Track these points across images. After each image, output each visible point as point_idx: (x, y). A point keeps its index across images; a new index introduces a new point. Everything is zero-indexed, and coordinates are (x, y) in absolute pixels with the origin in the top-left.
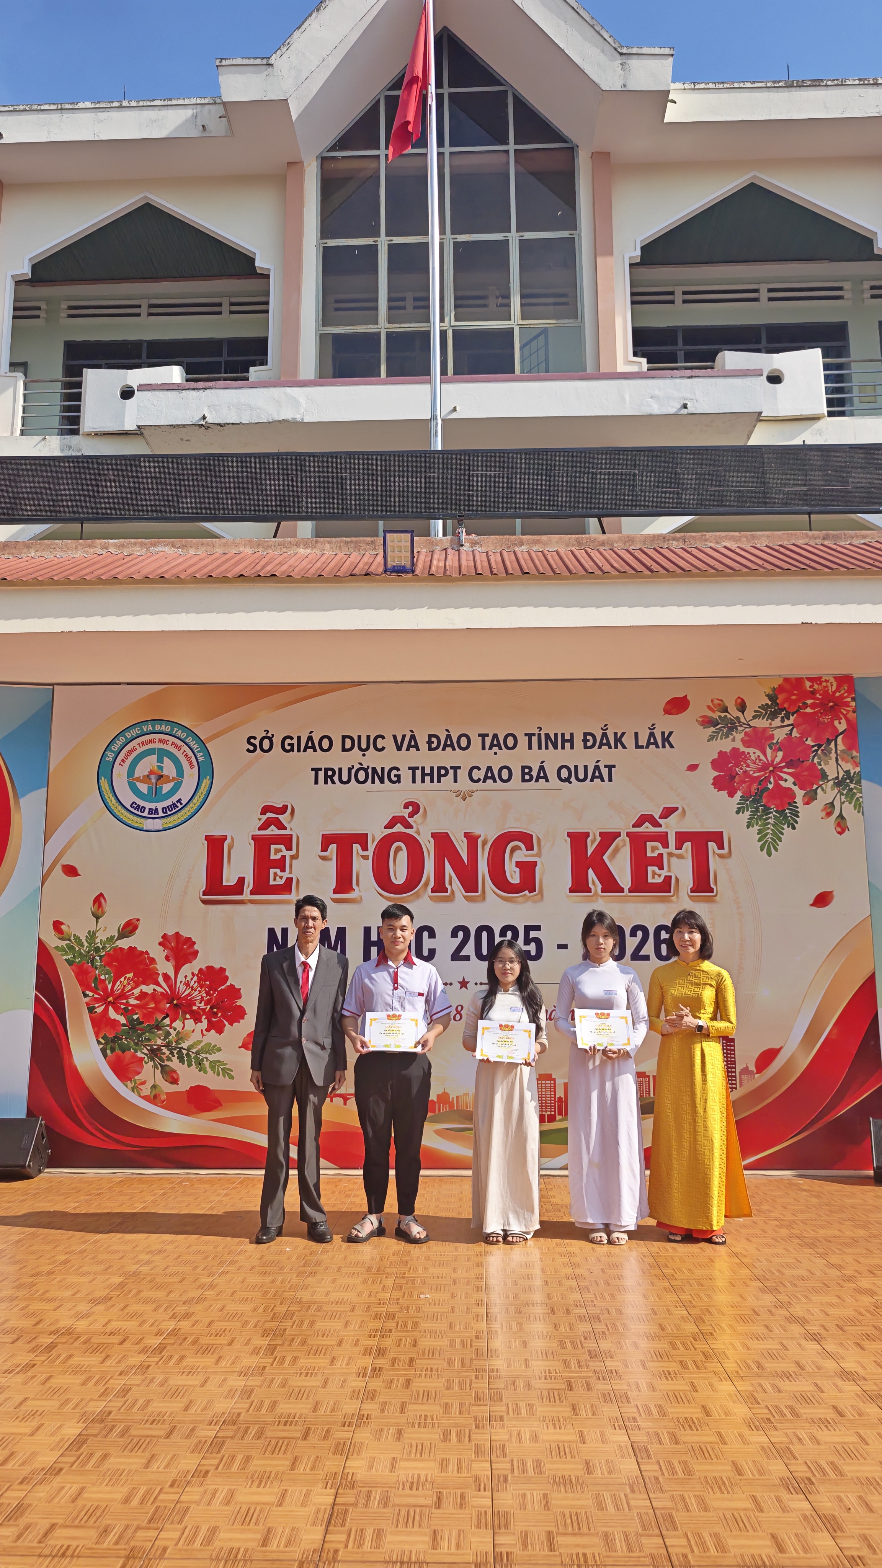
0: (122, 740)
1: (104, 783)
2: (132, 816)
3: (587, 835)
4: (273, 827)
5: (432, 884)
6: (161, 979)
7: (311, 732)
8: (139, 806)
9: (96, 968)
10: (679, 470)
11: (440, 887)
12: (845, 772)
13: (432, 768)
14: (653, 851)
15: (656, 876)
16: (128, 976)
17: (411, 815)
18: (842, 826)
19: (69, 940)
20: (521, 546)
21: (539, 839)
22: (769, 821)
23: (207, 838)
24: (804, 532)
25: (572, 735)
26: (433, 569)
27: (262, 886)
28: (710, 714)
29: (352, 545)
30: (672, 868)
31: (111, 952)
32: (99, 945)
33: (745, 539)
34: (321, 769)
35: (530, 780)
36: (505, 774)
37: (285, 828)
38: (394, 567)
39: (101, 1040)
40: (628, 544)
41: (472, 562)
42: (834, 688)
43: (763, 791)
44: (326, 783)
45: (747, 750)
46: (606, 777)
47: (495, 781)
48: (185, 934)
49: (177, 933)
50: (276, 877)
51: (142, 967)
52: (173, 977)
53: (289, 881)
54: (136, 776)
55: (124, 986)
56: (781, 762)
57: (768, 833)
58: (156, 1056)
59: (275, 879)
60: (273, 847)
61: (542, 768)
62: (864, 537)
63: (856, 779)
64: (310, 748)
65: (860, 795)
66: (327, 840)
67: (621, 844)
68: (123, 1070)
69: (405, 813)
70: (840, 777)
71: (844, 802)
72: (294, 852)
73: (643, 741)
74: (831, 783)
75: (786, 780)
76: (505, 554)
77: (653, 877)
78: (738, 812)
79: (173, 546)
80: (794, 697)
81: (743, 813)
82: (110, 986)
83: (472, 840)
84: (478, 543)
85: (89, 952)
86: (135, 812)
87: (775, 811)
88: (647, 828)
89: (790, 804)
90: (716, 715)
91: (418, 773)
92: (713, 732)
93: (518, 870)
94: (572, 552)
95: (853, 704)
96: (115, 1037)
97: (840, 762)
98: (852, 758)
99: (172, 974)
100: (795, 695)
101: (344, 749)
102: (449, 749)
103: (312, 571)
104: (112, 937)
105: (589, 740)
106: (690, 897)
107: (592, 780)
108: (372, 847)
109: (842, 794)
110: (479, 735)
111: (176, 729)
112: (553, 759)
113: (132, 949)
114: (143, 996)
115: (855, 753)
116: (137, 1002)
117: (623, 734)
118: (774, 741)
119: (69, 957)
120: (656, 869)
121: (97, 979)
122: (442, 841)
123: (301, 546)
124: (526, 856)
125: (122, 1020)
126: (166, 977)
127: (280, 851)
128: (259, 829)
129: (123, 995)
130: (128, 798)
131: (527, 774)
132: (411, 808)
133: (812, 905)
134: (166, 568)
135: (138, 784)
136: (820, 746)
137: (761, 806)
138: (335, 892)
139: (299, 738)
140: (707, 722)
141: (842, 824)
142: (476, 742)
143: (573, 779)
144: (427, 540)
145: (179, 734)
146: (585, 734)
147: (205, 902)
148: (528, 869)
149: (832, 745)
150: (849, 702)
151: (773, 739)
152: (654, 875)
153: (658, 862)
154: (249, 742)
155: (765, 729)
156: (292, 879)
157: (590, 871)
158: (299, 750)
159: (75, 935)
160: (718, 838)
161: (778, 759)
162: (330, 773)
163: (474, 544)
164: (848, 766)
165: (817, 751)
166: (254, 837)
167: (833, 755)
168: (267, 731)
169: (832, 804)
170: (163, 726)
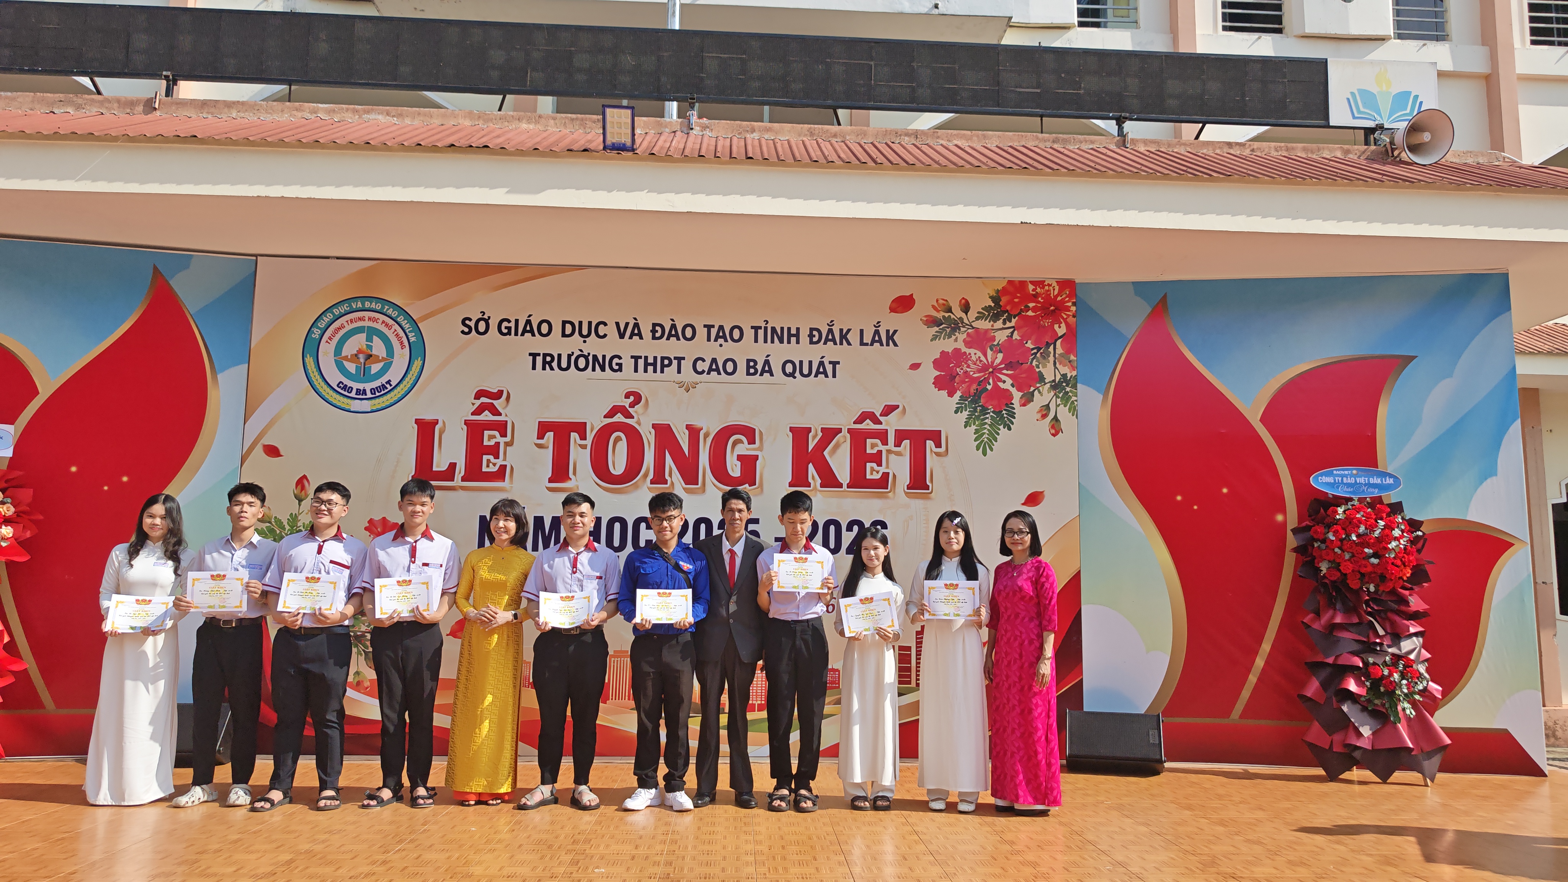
0: (329, 317)
1: (310, 360)
2: (338, 397)
3: (809, 430)
4: (487, 412)
5: (651, 476)
7: (530, 316)
8: (346, 386)
10: (914, 64)
11: (659, 476)
12: (1061, 375)
13: (655, 358)
14: (872, 447)
15: (874, 472)
17: (632, 405)
18: (1056, 428)
19: (270, 522)
20: (752, 133)
21: (761, 433)
22: (986, 421)
23: (417, 421)
24: (1034, 134)
25: (798, 329)
26: (657, 149)
27: (474, 473)
28: (934, 314)
29: (578, 122)
30: (890, 465)
33: (976, 138)
34: (539, 355)
35: (755, 373)
36: (730, 367)
37: (500, 414)
38: (613, 144)
40: (860, 138)
41: (699, 145)
42: (1056, 292)
43: (982, 392)
44: (544, 368)
45: (968, 351)
46: (830, 373)
47: (719, 373)
48: (392, 519)
49: (384, 518)
50: (489, 464)
53: (503, 468)
54: (343, 354)
56: (1000, 364)
57: (984, 433)
59: (488, 466)
60: (487, 433)
61: (767, 362)
62: (1092, 142)
63: (1072, 382)
64: (528, 332)
65: (1074, 398)
66: (544, 428)
67: (842, 440)
69: (626, 403)
70: (1057, 380)
71: (1060, 404)
72: (508, 439)
73: (867, 339)
74: (1048, 385)
75: (1004, 382)
76: (735, 140)
77: (872, 474)
78: (956, 412)
79: (388, 114)
80: (1016, 300)
81: (961, 413)
83: (694, 432)
84: (708, 127)
86: (342, 392)
87: (992, 412)
88: (868, 425)
89: (1007, 405)
90: (940, 315)
91: (641, 362)
92: (937, 332)
93: (739, 463)
94: (803, 141)
95: (1073, 309)
97: (1058, 365)
98: (1070, 362)
100: (1017, 297)
101: (564, 335)
102: (673, 339)
103: (529, 144)
105: (815, 336)
106: (906, 493)
107: (816, 376)
108: (590, 436)
109: (1058, 397)
110: (705, 326)
111: (387, 307)
112: (779, 353)
115: (1072, 357)
117: (849, 330)
118: (995, 343)
120: (874, 465)
122: (664, 432)
123: (524, 121)
124: (747, 449)
127: (494, 437)
128: (473, 414)
130: (334, 377)
131: (752, 367)
132: (632, 398)
134: (375, 135)
135: (346, 363)
136: (1039, 349)
137: (979, 406)
138: (550, 481)
139: (517, 321)
140: (931, 322)
141: (1056, 426)
142: (702, 332)
143: (797, 374)
144: (658, 121)
145: (390, 312)
146: (812, 330)
148: (749, 463)
149: (1051, 349)
150: (1070, 307)
151: (994, 341)
152: (873, 472)
153: (877, 458)
154: (463, 323)
155: (987, 331)
156: (506, 466)
157: (811, 466)
158: (516, 334)
159: (276, 517)
160: (935, 436)
161: (998, 361)
162: (548, 359)
163: (704, 128)
164: (1065, 370)
165: (1036, 354)
166: (467, 423)
167: (1051, 359)
168: (484, 313)
169: (1048, 406)
170: (374, 303)
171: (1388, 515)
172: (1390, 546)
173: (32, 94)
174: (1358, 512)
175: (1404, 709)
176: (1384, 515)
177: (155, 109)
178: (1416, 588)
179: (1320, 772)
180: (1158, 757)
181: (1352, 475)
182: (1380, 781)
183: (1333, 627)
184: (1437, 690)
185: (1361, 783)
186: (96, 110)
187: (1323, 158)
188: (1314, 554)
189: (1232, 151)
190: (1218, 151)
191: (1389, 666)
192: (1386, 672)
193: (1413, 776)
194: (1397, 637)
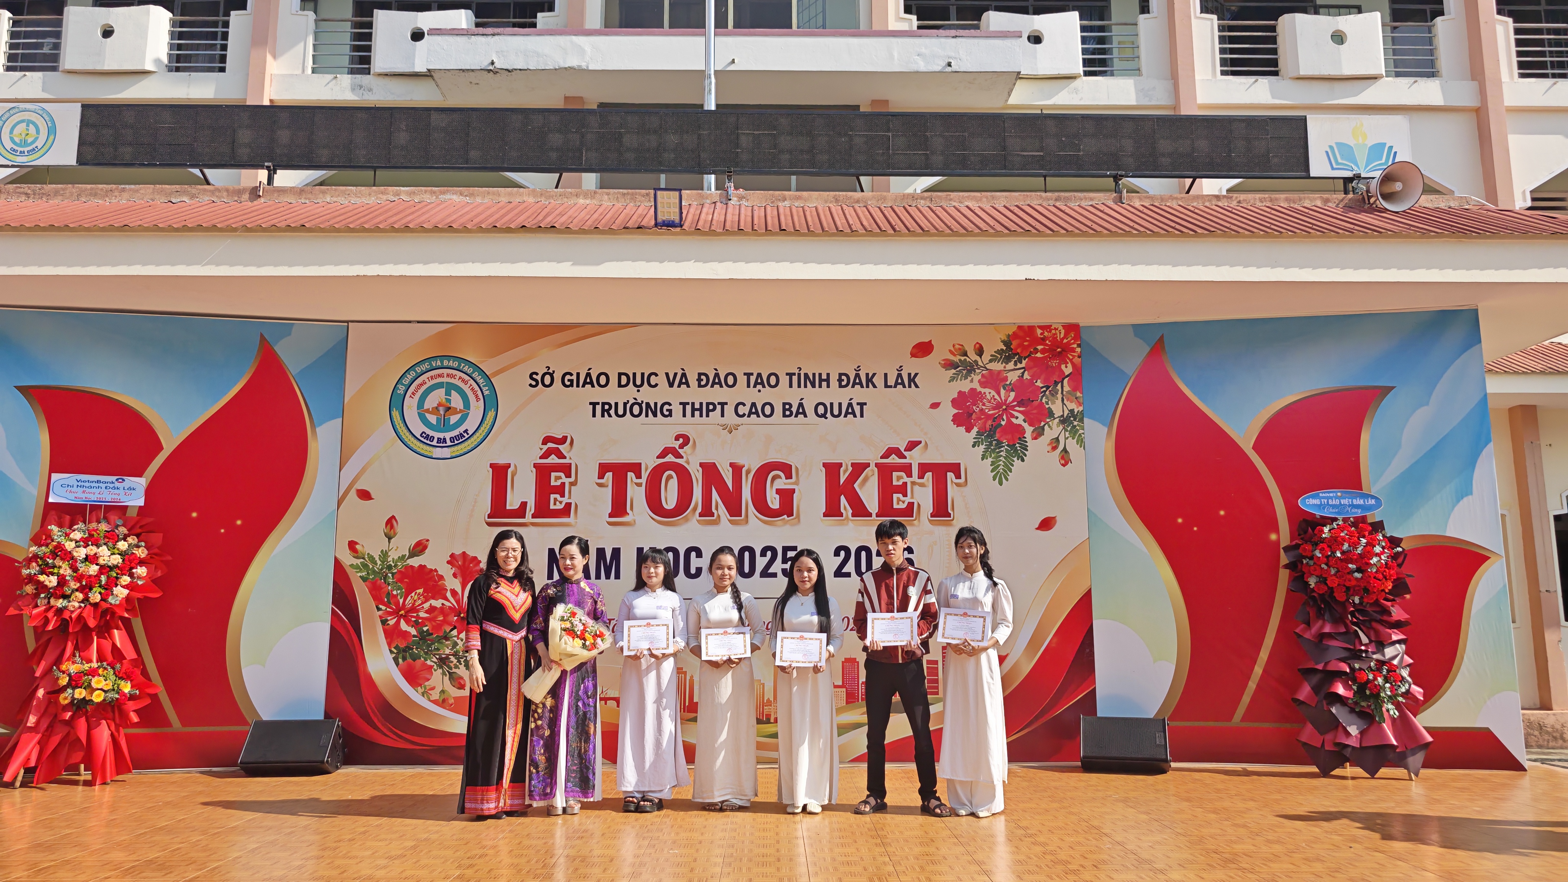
0: (413, 374)
1: (396, 414)
2: (421, 445)
3: (840, 465)
4: (553, 456)
5: (699, 510)
6: (449, 595)
7: (590, 369)
8: (428, 435)
9: (389, 584)
10: (928, 134)
11: (707, 511)
12: (1069, 411)
13: (701, 404)
14: (898, 480)
15: (900, 502)
16: (418, 591)
17: (681, 447)
18: (1065, 459)
19: (364, 558)
20: (784, 201)
22: (1001, 453)
23: (492, 466)
24: (1038, 194)
25: (828, 375)
26: (701, 223)
27: (543, 510)
28: (952, 357)
29: (629, 197)
30: (914, 496)
31: (403, 570)
32: (391, 563)
33: (987, 199)
34: (598, 403)
35: (790, 415)
36: (768, 410)
37: (565, 457)
38: (664, 221)
39: (393, 649)
40: (880, 202)
41: (737, 217)
42: (1062, 336)
43: (996, 428)
44: (603, 416)
45: (983, 390)
46: (858, 413)
48: (471, 553)
49: (464, 553)
50: (556, 502)
51: (431, 583)
52: (460, 592)
53: (568, 505)
54: (426, 407)
55: (415, 601)
56: (1013, 401)
57: (1000, 465)
58: (445, 664)
59: (555, 504)
60: (553, 475)
61: (801, 405)
62: (1091, 199)
63: (1079, 417)
64: (588, 383)
65: (1082, 431)
66: (604, 469)
67: (870, 474)
68: (413, 677)
69: (676, 445)
70: (1065, 415)
71: (1068, 437)
72: (572, 479)
73: (891, 382)
74: (1057, 420)
75: (1017, 418)
76: (769, 209)
77: (898, 504)
78: (974, 446)
79: (461, 194)
80: (1026, 343)
81: (978, 446)
82: (401, 601)
83: (737, 469)
84: (744, 198)
85: (382, 569)
86: (425, 441)
87: (1007, 445)
88: (894, 459)
89: (1020, 439)
90: (956, 359)
91: (689, 408)
92: (954, 374)
93: (778, 497)
94: (829, 208)
95: (1078, 350)
96: (407, 647)
97: (1065, 401)
98: (1076, 398)
99: (459, 590)
100: (1027, 341)
101: (620, 385)
102: (717, 386)
103: (589, 223)
104: (404, 556)
105: (844, 381)
106: (930, 521)
108: (645, 475)
109: (1066, 430)
110: (745, 374)
111: (463, 365)
112: (811, 396)
113: (422, 567)
114: (432, 609)
115: (1078, 394)
116: (426, 615)
117: (874, 375)
118: (1008, 383)
119: (364, 574)
120: (900, 496)
121: (389, 594)
122: (710, 471)
123: (581, 197)
124: (785, 484)
125: (413, 631)
126: (454, 593)
127: (560, 478)
128: (541, 458)
129: (414, 609)
131: (788, 410)
132: (681, 440)
133: (1037, 529)
134: (455, 217)
135: (428, 416)
136: (1048, 387)
137: (995, 440)
138: (610, 516)
139: (578, 374)
140: (949, 365)
141: (1065, 456)
142: (742, 380)
143: (828, 415)
144: (699, 194)
145: (466, 369)
146: (840, 375)
147: (489, 524)
148: (787, 496)
149: (1059, 387)
150: (1074, 349)
151: (1007, 381)
153: (903, 490)
154: (531, 377)
155: (1000, 372)
156: (570, 504)
157: (843, 498)
158: (578, 386)
159: (368, 554)
160: (955, 468)
161: (1010, 399)
162: (607, 407)
163: (741, 198)
164: (1072, 406)
165: (1045, 391)
166: (535, 465)
167: (1059, 396)
168: (549, 368)
169: (1057, 439)
170: (451, 362)
171: (1370, 533)
172: (1372, 562)
173: (152, 186)
174: (1342, 531)
175: (1388, 711)
176: (1367, 533)
177: (260, 196)
178: (1398, 600)
179: (1314, 769)
180: (1164, 757)
181: (1337, 497)
182: (1369, 776)
183: (1322, 636)
184: (1419, 692)
185: (1353, 778)
186: (208, 198)
187: (1304, 207)
188: (1303, 570)
189: (1220, 204)
190: (1207, 204)
191: (1374, 671)
192: (1371, 677)
193: (1401, 772)
194: (1381, 644)
